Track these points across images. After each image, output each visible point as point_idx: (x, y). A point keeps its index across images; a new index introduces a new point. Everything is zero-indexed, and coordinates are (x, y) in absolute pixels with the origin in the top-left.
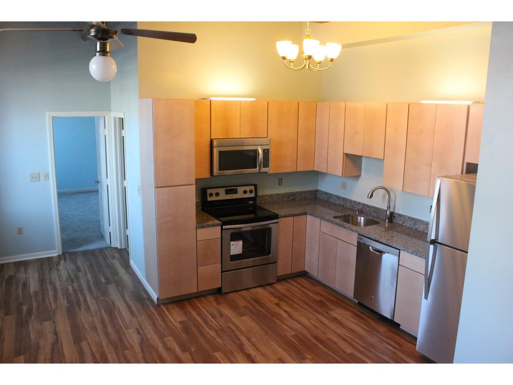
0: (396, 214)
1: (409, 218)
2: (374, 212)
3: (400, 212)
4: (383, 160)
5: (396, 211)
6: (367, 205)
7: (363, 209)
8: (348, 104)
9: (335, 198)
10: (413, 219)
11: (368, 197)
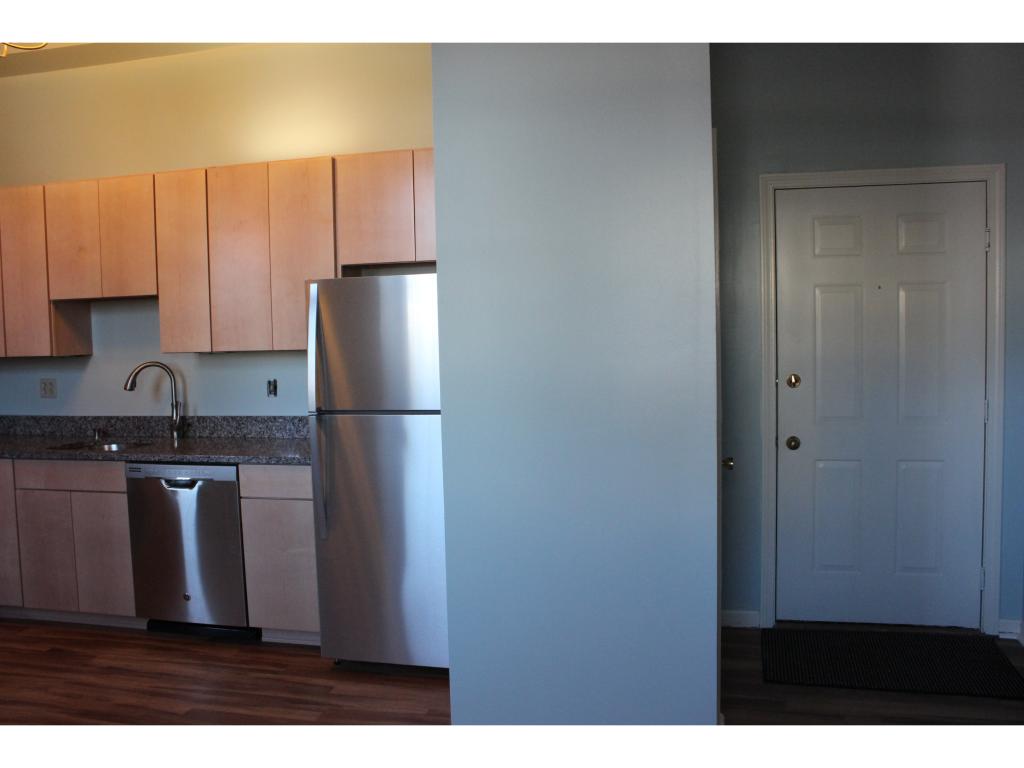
0: (193, 417)
1: (225, 418)
2: (138, 428)
3: (201, 413)
4: (155, 298)
5: (191, 413)
6: (117, 418)
7: (108, 428)
8: (51, 188)
9: (28, 423)
10: (233, 418)
11: (125, 389)
